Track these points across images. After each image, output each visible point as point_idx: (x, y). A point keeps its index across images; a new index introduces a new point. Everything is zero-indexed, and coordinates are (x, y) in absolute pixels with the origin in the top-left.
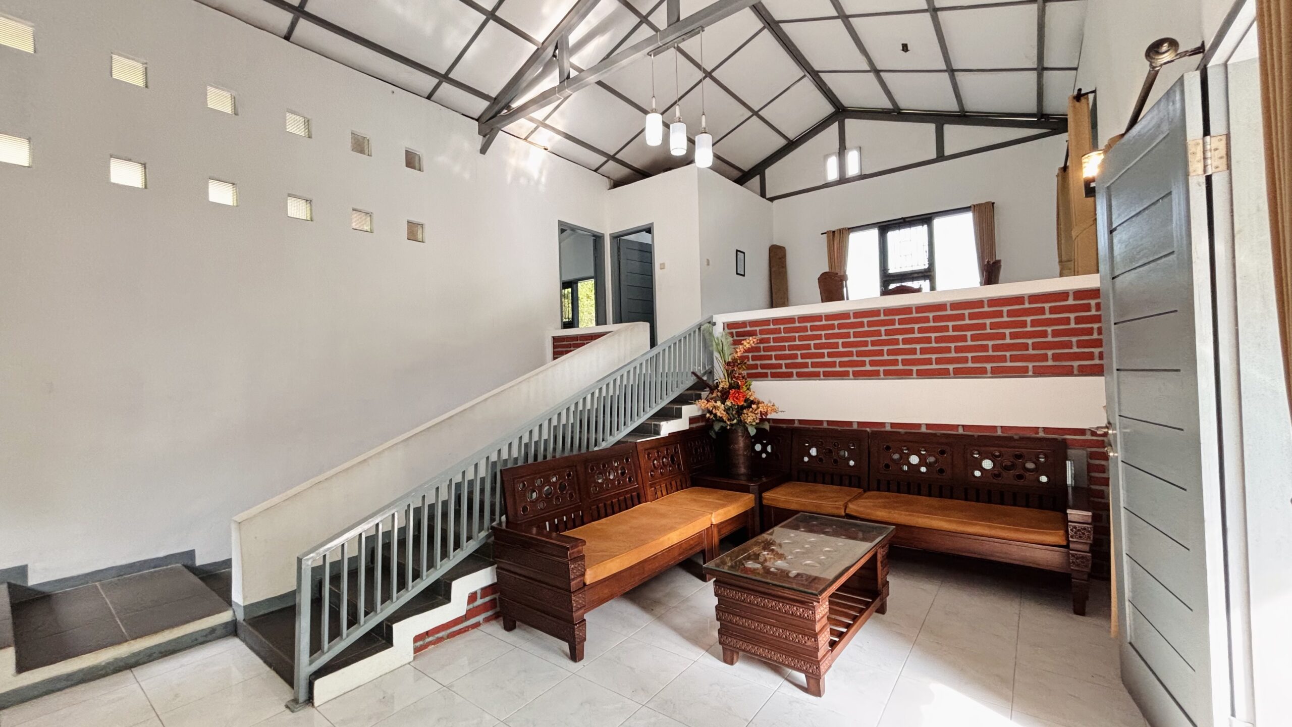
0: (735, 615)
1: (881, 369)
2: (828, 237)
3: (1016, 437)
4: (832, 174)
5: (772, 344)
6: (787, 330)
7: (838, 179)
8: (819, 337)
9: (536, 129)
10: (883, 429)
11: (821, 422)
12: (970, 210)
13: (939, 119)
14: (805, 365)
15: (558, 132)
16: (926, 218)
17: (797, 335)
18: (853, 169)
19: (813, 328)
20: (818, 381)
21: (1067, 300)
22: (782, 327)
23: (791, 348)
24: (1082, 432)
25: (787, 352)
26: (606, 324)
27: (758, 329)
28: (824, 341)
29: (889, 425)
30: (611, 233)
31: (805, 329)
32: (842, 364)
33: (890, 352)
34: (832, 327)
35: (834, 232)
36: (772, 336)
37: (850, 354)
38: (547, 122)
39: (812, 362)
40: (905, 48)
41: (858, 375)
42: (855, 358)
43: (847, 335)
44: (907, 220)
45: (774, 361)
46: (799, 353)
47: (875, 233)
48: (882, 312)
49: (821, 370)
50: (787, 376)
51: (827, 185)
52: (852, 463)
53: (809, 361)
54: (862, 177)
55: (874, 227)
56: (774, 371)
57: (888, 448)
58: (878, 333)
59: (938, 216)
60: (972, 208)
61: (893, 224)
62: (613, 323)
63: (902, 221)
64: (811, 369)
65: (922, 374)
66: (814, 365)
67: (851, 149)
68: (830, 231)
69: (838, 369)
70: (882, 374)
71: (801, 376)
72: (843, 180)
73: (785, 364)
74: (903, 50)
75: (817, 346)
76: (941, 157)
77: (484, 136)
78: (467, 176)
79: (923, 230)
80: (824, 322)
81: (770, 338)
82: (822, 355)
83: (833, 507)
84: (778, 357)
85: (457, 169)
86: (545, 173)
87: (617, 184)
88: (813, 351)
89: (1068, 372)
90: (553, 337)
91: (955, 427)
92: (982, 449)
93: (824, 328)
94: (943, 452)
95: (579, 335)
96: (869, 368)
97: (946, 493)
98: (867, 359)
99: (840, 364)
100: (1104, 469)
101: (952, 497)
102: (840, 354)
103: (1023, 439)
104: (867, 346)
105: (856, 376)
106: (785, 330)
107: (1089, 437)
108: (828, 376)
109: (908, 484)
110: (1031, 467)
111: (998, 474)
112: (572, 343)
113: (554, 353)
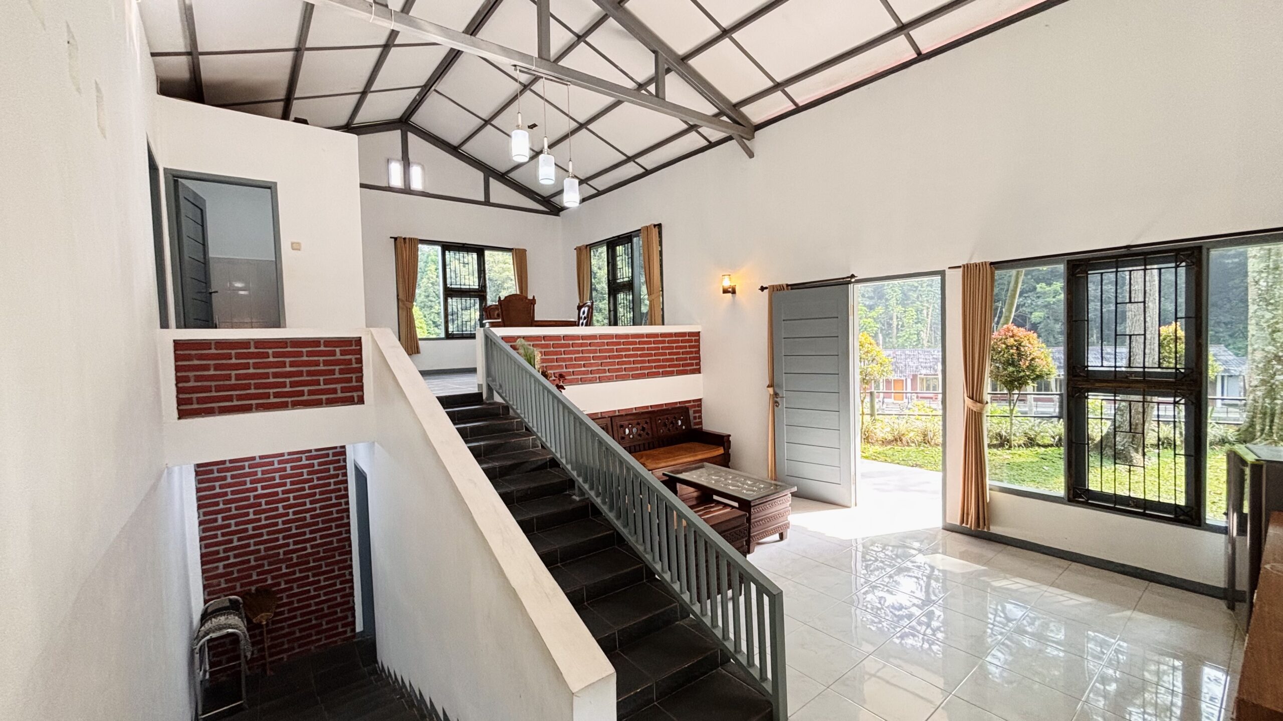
2: (396, 241)
3: (670, 408)
4: (397, 181)
5: (543, 357)
7: (403, 188)
8: (578, 352)
10: (615, 415)
12: (510, 252)
13: (489, 172)
16: (478, 249)
17: (562, 350)
18: (417, 184)
19: (574, 345)
21: (686, 336)
22: (551, 343)
23: (558, 360)
27: (531, 343)
28: (581, 355)
29: (618, 411)
30: (170, 167)
31: (568, 346)
32: (593, 372)
33: (618, 363)
34: (586, 345)
35: (405, 239)
37: (597, 364)
39: (573, 371)
42: (600, 368)
43: (595, 351)
44: (465, 246)
46: (564, 364)
47: (439, 249)
49: (580, 377)
51: (389, 189)
54: (425, 194)
55: (437, 245)
58: (612, 350)
59: (488, 250)
60: (512, 251)
61: (452, 246)
63: (460, 246)
64: (573, 377)
65: (635, 377)
66: (574, 373)
67: (415, 164)
68: (398, 237)
69: (590, 376)
70: (615, 378)
72: (407, 190)
75: (576, 359)
76: (487, 202)
79: (474, 256)
82: (580, 366)
88: (574, 362)
89: (686, 372)
90: (175, 342)
91: (647, 407)
92: (661, 418)
93: (582, 345)
94: (647, 423)
95: (253, 340)
96: (608, 374)
97: (651, 446)
98: (607, 368)
99: (591, 372)
100: (700, 417)
101: (654, 448)
102: (591, 365)
103: (673, 409)
104: (606, 359)
105: (601, 380)
106: (554, 346)
107: (692, 404)
108: (583, 381)
109: (634, 446)
110: (680, 422)
111: (669, 430)
112: (233, 352)
113: (178, 369)
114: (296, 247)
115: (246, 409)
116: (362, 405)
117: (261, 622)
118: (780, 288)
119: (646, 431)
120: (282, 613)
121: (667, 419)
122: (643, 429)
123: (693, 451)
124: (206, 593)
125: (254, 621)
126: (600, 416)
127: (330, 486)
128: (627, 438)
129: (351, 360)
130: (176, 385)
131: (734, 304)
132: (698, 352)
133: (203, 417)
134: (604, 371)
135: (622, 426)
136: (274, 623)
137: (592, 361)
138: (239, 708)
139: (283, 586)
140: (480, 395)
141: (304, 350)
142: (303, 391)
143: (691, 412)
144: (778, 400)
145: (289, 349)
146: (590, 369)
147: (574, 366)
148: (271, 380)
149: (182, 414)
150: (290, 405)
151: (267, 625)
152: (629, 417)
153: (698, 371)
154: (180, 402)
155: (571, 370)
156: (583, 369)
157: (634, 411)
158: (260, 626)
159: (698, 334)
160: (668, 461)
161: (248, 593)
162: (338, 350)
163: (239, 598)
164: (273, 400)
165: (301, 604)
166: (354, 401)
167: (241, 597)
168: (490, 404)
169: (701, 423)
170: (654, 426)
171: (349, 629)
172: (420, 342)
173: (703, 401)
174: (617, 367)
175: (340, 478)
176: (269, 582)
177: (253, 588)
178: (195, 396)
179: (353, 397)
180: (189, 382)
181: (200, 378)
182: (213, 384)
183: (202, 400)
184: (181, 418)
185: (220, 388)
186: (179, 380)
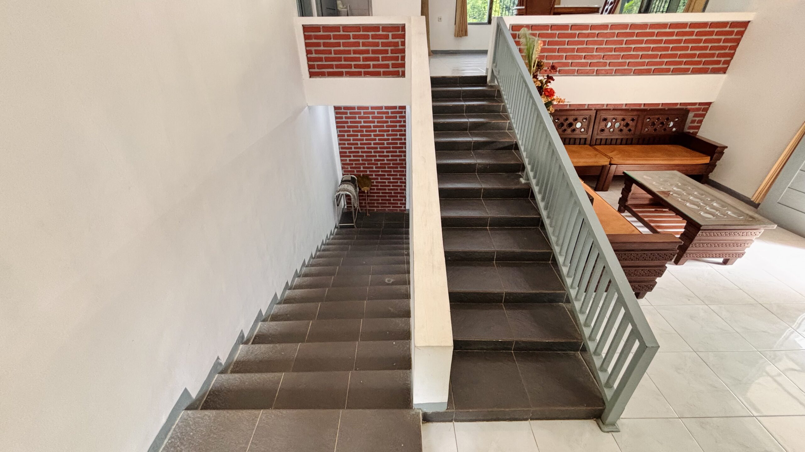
1: (615, 68)
3: (667, 108)
5: (546, 46)
14: (567, 64)
17: (567, 40)
19: (580, 35)
21: (726, 28)
23: (560, 51)
27: (538, 32)
29: (606, 105)
31: (574, 36)
34: (593, 35)
36: (548, 40)
37: (598, 57)
39: (572, 63)
42: (601, 61)
43: (601, 43)
52: (582, 130)
58: (621, 42)
65: (638, 72)
66: (573, 65)
69: (588, 68)
70: (614, 72)
71: (561, 72)
73: (553, 63)
75: (579, 50)
81: (546, 41)
82: (580, 58)
84: (548, 58)
89: (705, 71)
90: (303, 26)
91: (640, 105)
92: (651, 117)
93: (588, 35)
94: (633, 120)
95: (341, 25)
96: (608, 68)
97: (629, 142)
98: (608, 61)
99: (591, 64)
100: (700, 122)
101: (631, 144)
102: (593, 57)
103: (669, 109)
104: (611, 51)
105: (598, 73)
106: (560, 36)
107: (697, 106)
108: (580, 73)
109: (612, 139)
110: (672, 124)
111: (655, 130)
112: (332, 34)
113: (307, 45)
115: (340, 74)
116: (404, 78)
117: (365, 191)
119: (629, 127)
120: (374, 189)
121: (658, 119)
122: (627, 125)
123: (671, 155)
124: (343, 171)
125: (362, 189)
126: (586, 107)
127: (397, 127)
128: (606, 130)
129: (398, 42)
130: (307, 55)
132: (735, 47)
133: (321, 78)
134: (605, 64)
135: (605, 120)
136: (371, 193)
137: (595, 53)
138: (353, 227)
139: (374, 177)
140: (485, 77)
141: (370, 34)
142: (370, 65)
143: (691, 115)
145: (361, 33)
146: (589, 61)
147: (573, 57)
148: (352, 55)
149: (312, 75)
150: (363, 74)
151: (367, 193)
152: (616, 112)
153: (724, 71)
154: (310, 67)
155: (570, 61)
156: (583, 61)
157: (624, 107)
158: (364, 192)
159: (746, 24)
160: (637, 160)
161: (360, 175)
162: (390, 34)
163: (356, 179)
164: (353, 70)
165: (382, 188)
166: (399, 75)
167: (357, 178)
168: (491, 87)
169: (698, 128)
170: (639, 125)
171: (403, 206)
172: (469, 26)
173: (712, 105)
174: (620, 60)
175: (402, 123)
176: (368, 173)
177: (362, 174)
178: (316, 63)
179: (398, 71)
180: (312, 54)
181: (317, 52)
182: (323, 56)
183: (319, 67)
184: (310, 77)
185: (327, 59)
186: (308, 52)
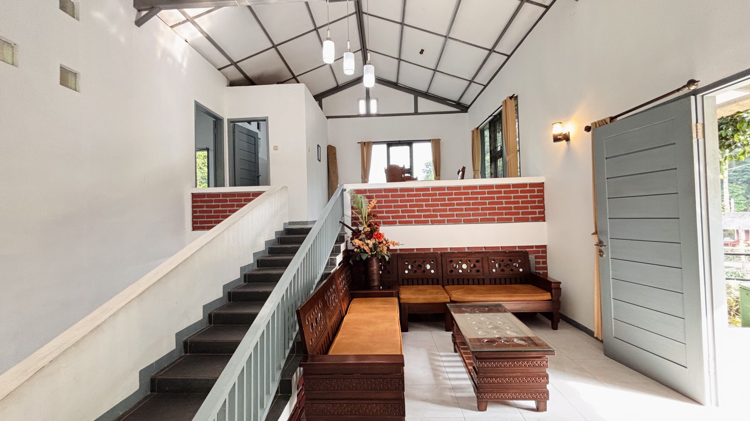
0: (491, 378)
1: (446, 219)
2: (362, 145)
3: (507, 251)
4: (362, 111)
5: (383, 204)
6: (393, 196)
7: (366, 114)
8: (412, 201)
9: (184, 22)
10: (446, 251)
11: (413, 249)
12: (430, 142)
13: (417, 93)
14: (404, 217)
15: (202, 32)
16: (410, 143)
17: (399, 199)
18: (374, 110)
19: (408, 196)
20: (412, 226)
21: (526, 187)
22: (390, 194)
23: (395, 207)
24: (532, 247)
25: (393, 209)
26: (224, 186)
27: (374, 194)
28: (415, 203)
29: (450, 249)
30: (229, 118)
31: (404, 196)
32: (425, 216)
33: (450, 210)
34: (419, 195)
35: (365, 143)
36: (383, 199)
37: (429, 211)
38: (196, 20)
39: (408, 215)
40: (422, 52)
41: (433, 223)
42: (432, 213)
43: (428, 200)
44: (401, 142)
45: (385, 215)
46: (400, 209)
47: (385, 146)
48: (446, 188)
49: (413, 220)
50: (393, 223)
51: (359, 116)
52: (432, 271)
53: (406, 214)
54: (378, 115)
55: (385, 144)
56: (385, 220)
57: (451, 261)
58: (444, 200)
59: (415, 142)
60: (432, 141)
61: (394, 143)
62: (230, 186)
63: (398, 142)
64: (407, 219)
65: (467, 222)
66: (409, 217)
67: (373, 98)
68: (363, 142)
69: (423, 219)
70: (446, 222)
71: (401, 223)
72: (368, 115)
73: (392, 216)
74: (420, 53)
75: (411, 206)
76: (416, 113)
77: (139, 11)
78: (123, 39)
79: (407, 148)
80: (415, 193)
81: (382, 200)
82: (413, 211)
83: (444, 298)
84: (387, 212)
85: (113, 30)
86: (186, 59)
87: (232, 84)
88: (409, 208)
89: (526, 220)
90: (192, 194)
91: (481, 248)
92: (495, 259)
93: (416, 195)
94: (477, 262)
95: (221, 193)
96: (439, 218)
97: (482, 282)
98: (438, 213)
100: (545, 263)
102: (424, 211)
103: (510, 252)
104: (438, 206)
107: (535, 249)
110: (517, 265)
112: (213, 199)
113: (193, 207)
114: (276, 148)
118: (602, 123)
119: (476, 268)
121: (502, 260)
122: (474, 267)
126: (432, 251)
128: (455, 272)
130: (193, 214)
131: (569, 150)
132: (543, 201)
133: (201, 231)
134: (436, 216)
137: (425, 208)
141: (243, 198)
143: (533, 257)
144: (603, 248)
145: (236, 198)
146: (422, 214)
147: (408, 211)
148: (228, 214)
149: (194, 229)
152: (460, 255)
153: (543, 219)
154: (194, 223)
156: (417, 214)
157: (467, 250)
159: (542, 185)
169: (546, 269)
170: (486, 265)
173: (547, 247)
174: (448, 213)
178: (199, 220)
180: (197, 213)
181: (200, 212)
182: (205, 214)
183: (201, 222)
184: (193, 230)
185: (208, 217)
186: (194, 212)
